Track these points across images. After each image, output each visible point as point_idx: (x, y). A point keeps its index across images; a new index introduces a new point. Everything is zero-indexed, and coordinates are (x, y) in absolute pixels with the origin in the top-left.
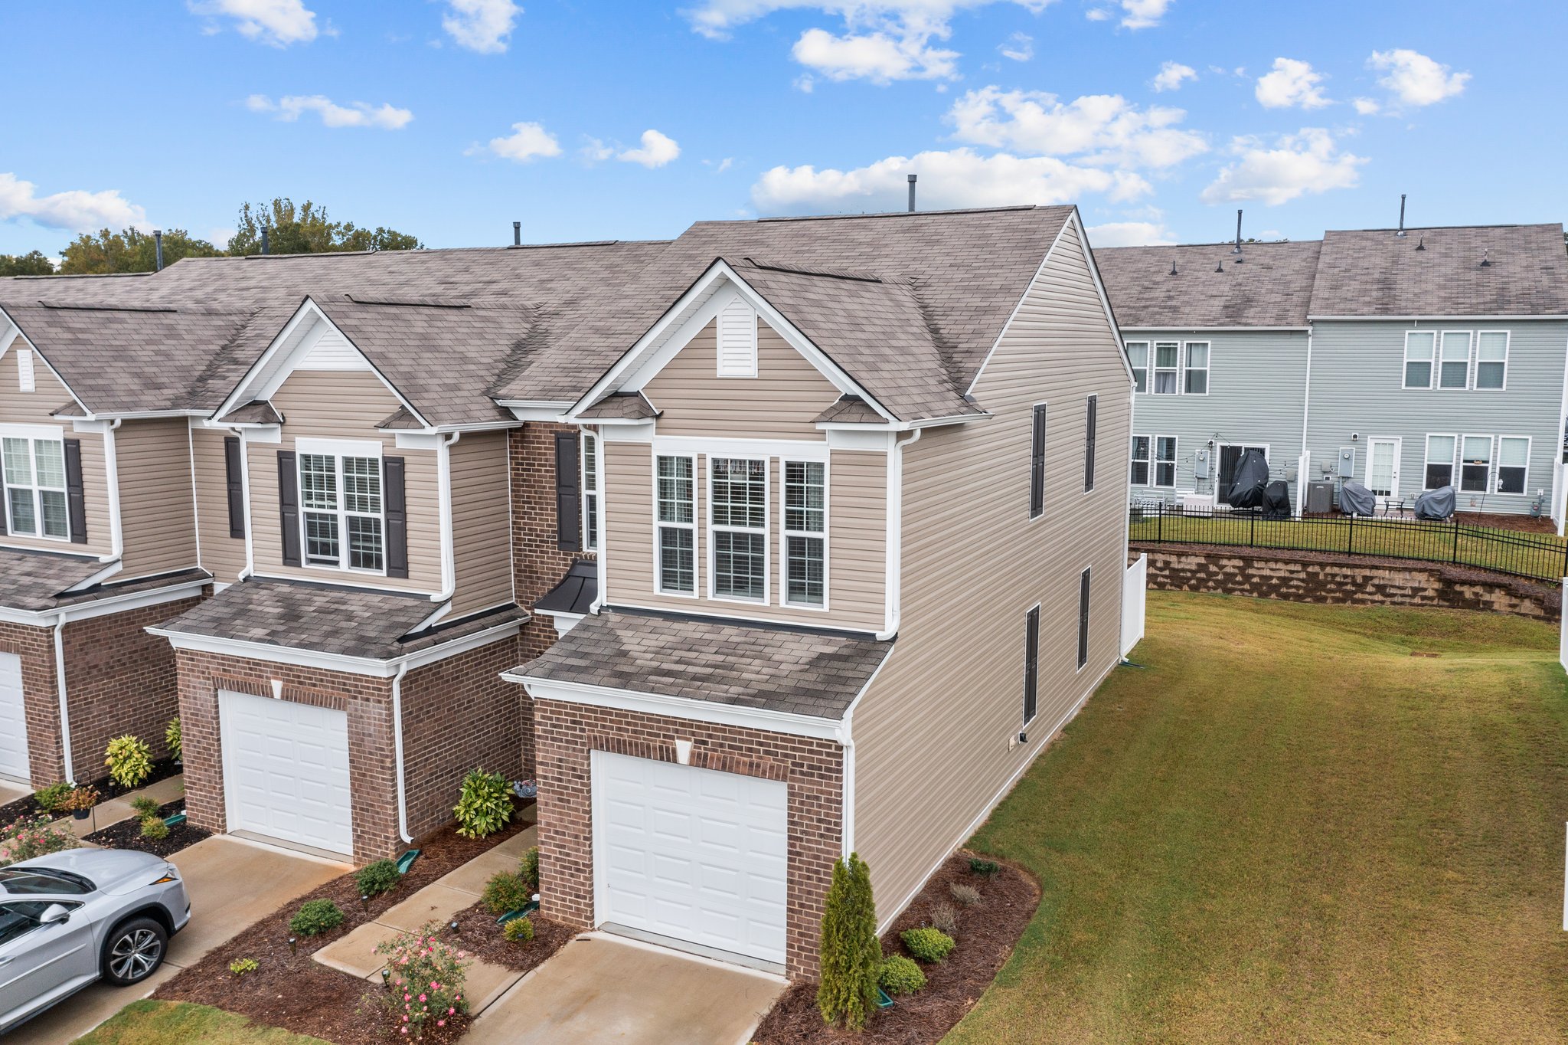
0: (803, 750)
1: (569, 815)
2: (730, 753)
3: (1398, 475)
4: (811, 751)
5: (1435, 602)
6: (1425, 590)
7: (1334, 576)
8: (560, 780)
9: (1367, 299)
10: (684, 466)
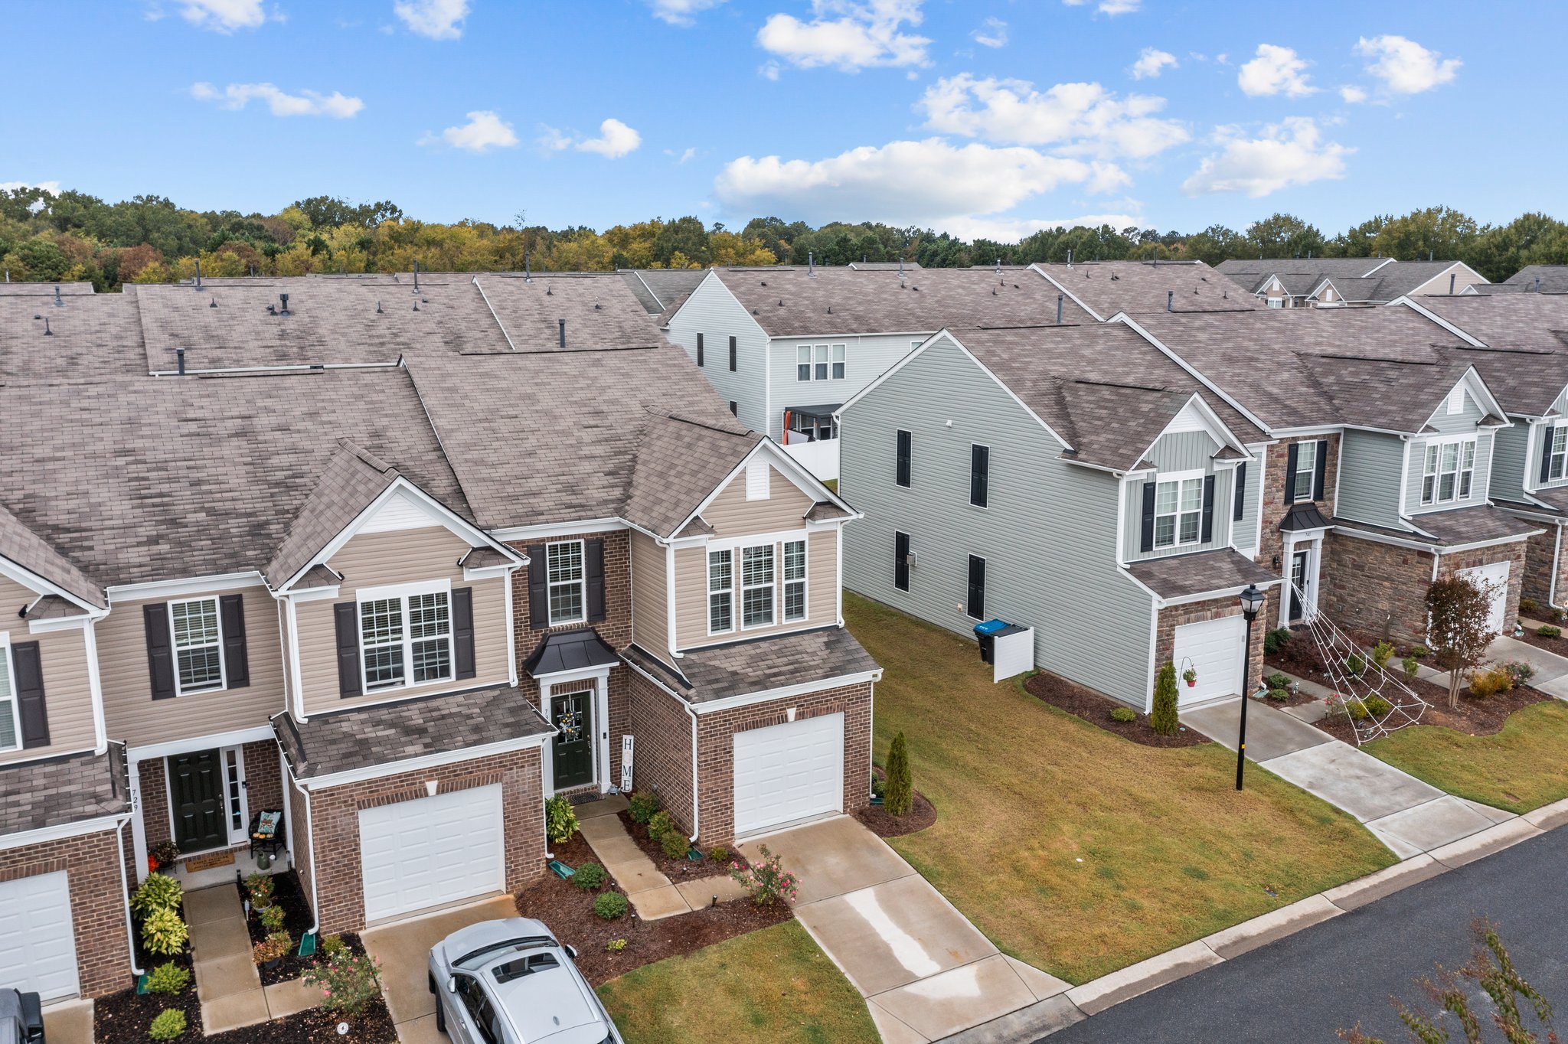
0: (853, 692)
2: (815, 707)
4: (857, 691)
10: (726, 555)
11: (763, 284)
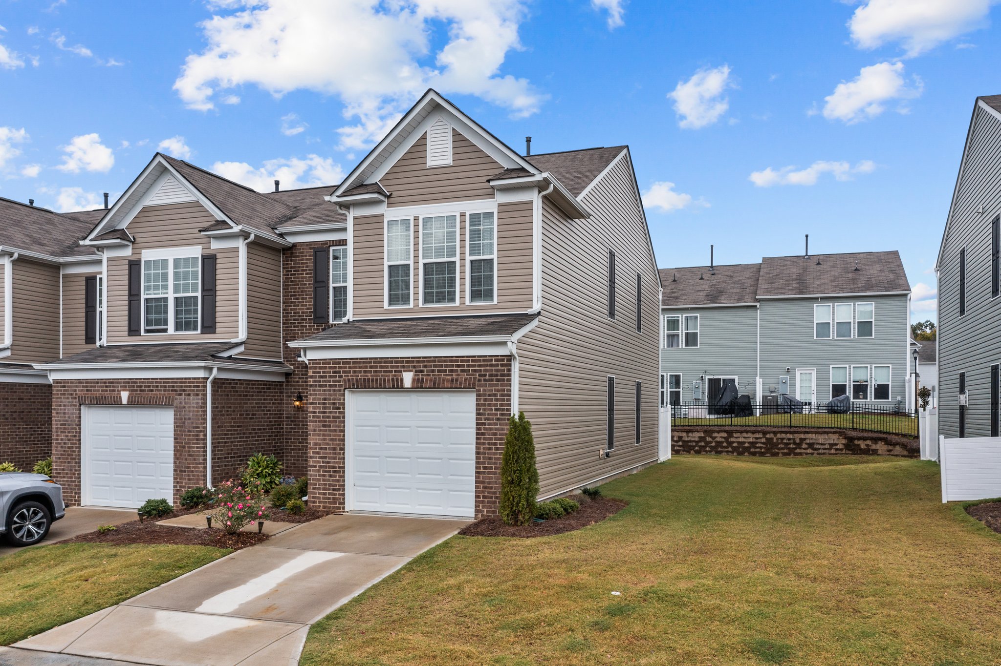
0: (486, 366)
1: (330, 435)
2: (439, 375)
3: (815, 392)
4: (491, 365)
5: (844, 452)
6: (837, 444)
7: (782, 439)
8: (324, 413)
10: (406, 224)
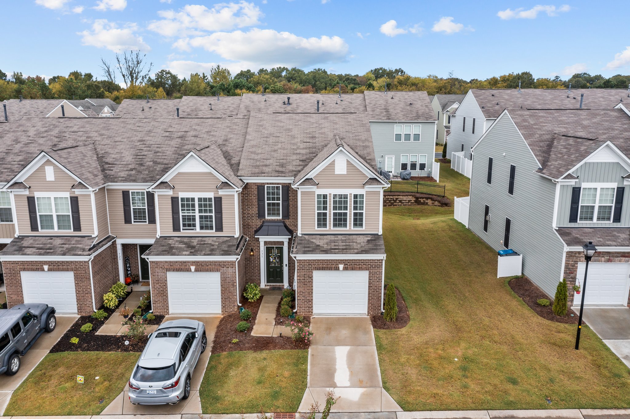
0: (373, 263)
2: (354, 266)
3: (394, 167)
4: (375, 262)
5: (414, 204)
6: (411, 201)
7: (388, 198)
8: (305, 279)
9: (383, 115)
10: (325, 196)
11: (493, 95)
